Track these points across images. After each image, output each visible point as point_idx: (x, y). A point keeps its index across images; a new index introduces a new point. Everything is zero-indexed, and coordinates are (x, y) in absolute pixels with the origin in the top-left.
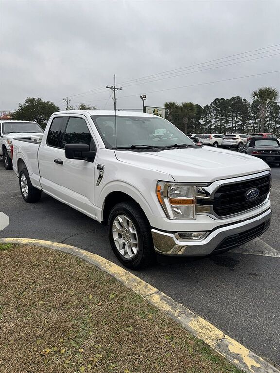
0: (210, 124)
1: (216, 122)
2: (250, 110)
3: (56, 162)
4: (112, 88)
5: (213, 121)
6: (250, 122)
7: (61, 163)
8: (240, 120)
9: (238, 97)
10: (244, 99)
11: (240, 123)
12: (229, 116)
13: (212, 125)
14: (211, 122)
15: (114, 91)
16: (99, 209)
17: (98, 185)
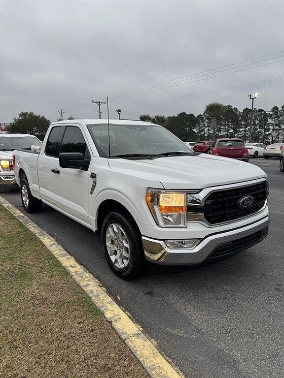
0: (203, 133)
1: (209, 130)
2: (240, 118)
3: (53, 171)
4: (97, 102)
5: (206, 129)
6: (241, 130)
7: (58, 172)
8: (231, 128)
9: (229, 106)
10: (235, 108)
11: (231, 131)
12: (221, 124)
13: (205, 133)
14: (203, 130)
15: (99, 105)
16: (94, 218)
17: (91, 194)
